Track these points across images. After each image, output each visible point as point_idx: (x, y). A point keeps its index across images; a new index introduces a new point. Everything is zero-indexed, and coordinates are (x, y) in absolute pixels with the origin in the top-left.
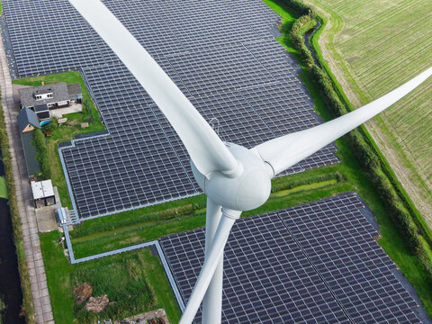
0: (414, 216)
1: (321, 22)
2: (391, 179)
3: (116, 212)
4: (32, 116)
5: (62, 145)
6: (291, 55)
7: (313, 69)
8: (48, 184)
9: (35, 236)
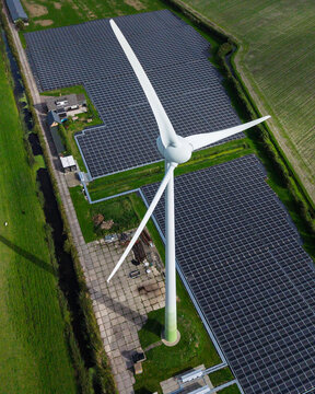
2: (275, 145)
3: (114, 173)
4: (56, 116)
5: (76, 134)
7: (231, 79)
8: (71, 158)
9: (66, 190)
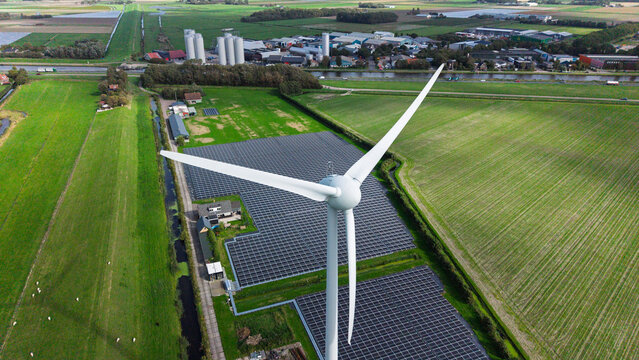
0: (466, 280)
1: (400, 163)
2: (450, 257)
3: (266, 282)
4: (207, 222)
5: (227, 241)
6: (382, 183)
7: (396, 191)
8: (218, 264)
9: (209, 299)
